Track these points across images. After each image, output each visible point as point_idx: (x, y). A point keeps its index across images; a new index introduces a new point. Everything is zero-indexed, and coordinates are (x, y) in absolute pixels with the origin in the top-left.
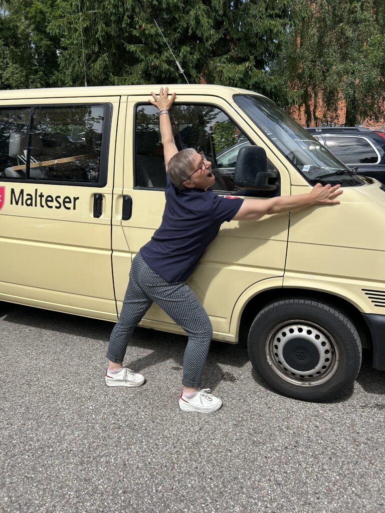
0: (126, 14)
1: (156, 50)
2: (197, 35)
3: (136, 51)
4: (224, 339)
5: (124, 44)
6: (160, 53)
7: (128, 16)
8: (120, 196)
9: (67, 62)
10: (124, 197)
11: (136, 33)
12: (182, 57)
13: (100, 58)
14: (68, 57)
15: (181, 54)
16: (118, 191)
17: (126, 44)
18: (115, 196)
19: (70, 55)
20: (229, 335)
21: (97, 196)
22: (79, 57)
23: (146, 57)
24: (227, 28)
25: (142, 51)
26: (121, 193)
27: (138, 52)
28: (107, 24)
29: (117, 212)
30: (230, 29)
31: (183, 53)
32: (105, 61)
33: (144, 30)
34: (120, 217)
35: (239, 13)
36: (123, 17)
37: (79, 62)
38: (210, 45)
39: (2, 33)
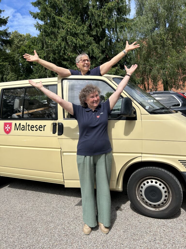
0: (62, 50)
2: (94, 56)
3: (67, 64)
5: (61, 61)
7: (63, 50)
11: (66, 57)
17: (62, 61)
19: (38, 68)
21: (54, 124)
24: (107, 53)
28: (54, 54)
30: (108, 53)
33: (70, 55)
35: (112, 47)
36: (61, 51)
38: (100, 60)
39: (8, 59)
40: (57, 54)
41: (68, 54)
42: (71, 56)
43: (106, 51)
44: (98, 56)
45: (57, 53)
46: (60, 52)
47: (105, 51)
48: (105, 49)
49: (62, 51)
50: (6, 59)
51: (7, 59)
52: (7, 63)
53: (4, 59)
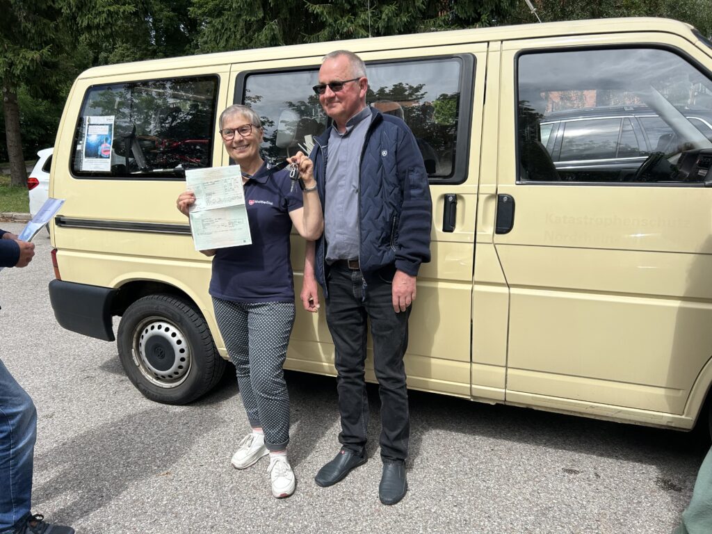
1: (349, 11)
3: (322, 12)
4: (670, 424)
6: (355, 15)
8: (491, 197)
9: (218, 34)
10: (500, 198)
12: (386, 20)
13: (267, 26)
14: (220, 27)
15: (384, 16)
16: (488, 188)
18: (482, 198)
19: (223, 24)
20: (683, 417)
21: (451, 199)
22: (235, 26)
23: (335, 21)
25: (330, 13)
26: (493, 192)
27: (325, 13)
29: (485, 222)
31: (387, 15)
32: (273, 30)
34: (491, 229)
37: (235, 32)
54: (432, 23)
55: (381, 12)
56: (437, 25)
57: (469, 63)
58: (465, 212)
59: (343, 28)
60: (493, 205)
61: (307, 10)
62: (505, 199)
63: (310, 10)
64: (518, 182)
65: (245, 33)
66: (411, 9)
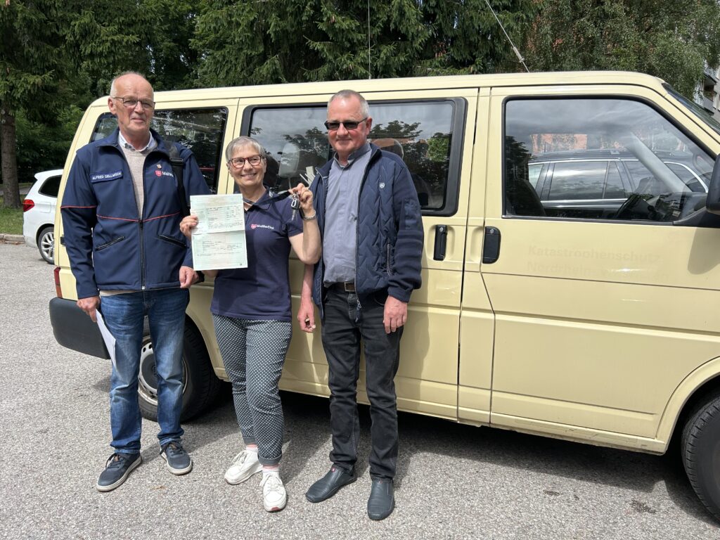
0: (309, 4)
1: (348, 50)
2: (400, 31)
3: (323, 50)
4: (644, 448)
5: (307, 41)
6: (354, 53)
8: (479, 229)
9: (218, 65)
10: (487, 230)
11: (322, 27)
12: (385, 59)
13: (268, 61)
14: (221, 59)
15: (382, 55)
16: (476, 221)
17: (309, 41)
18: (471, 230)
19: (224, 57)
20: (656, 440)
21: (441, 229)
22: (236, 59)
23: (335, 58)
24: (440, 23)
25: (330, 50)
26: (481, 224)
27: (325, 50)
28: (282, 16)
29: (473, 252)
30: (443, 25)
31: (385, 54)
32: (275, 64)
33: (334, 23)
34: (478, 258)
36: (304, 8)
37: (235, 65)
39: (134, 26)
40: (290, 18)
41: (329, 19)
42: (337, 26)
43: (437, 17)
44: (413, 30)
45: (291, 14)
46: (303, 11)
47: (435, 15)
48: (434, 12)
49: (308, 8)
50: (130, 25)
51: (132, 25)
52: (134, 37)
53: (124, 25)
54: (429, 63)
55: (380, 51)
56: (433, 66)
57: (460, 106)
58: (455, 242)
59: (342, 65)
60: (480, 237)
61: (308, 47)
62: (492, 231)
63: (311, 47)
64: (504, 216)
65: (245, 65)
66: (408, 49)
